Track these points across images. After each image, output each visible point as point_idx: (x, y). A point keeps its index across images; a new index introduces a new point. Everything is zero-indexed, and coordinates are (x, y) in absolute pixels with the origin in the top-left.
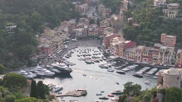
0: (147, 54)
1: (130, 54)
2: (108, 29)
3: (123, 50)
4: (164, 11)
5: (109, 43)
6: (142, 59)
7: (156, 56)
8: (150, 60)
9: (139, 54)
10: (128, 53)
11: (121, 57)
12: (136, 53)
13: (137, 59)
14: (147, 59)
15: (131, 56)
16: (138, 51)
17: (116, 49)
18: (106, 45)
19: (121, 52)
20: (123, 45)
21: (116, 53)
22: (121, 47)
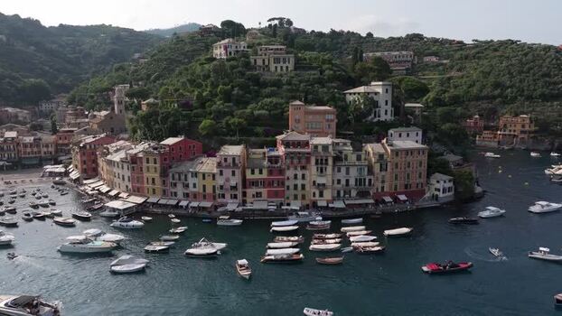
0: (265, 171)
1: (191, 181)
2: (85, 130)
3: (159, 170)
5: (93, 165)
6: (244, 194)
7: (300, 173)
8: (276, 194)
9: (233, 173)
10: (183, 177)
11: (153, 199)
12: (221, 173)
13: (223, 196)
14: (264, 191)
15: (199, 189)
16: (228, 167)
17: (129, 173)
18: (84, 170)
19: (153, 180)
20: (157, 151)
21: (130, 186)
22: (151, 159)
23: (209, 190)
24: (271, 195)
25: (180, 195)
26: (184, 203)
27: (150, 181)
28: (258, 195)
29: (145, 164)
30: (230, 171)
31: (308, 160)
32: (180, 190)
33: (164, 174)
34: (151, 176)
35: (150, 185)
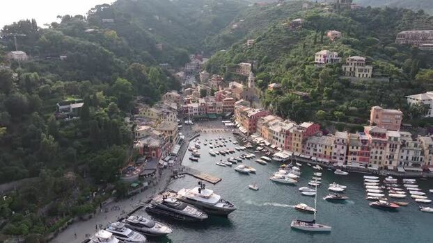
0: (359, 148)
1: (318, 148)
3: (301, 140)
4: (345, 69)
5: (254, 126)
6: (347, 158)
7: (379, 151)
8: (364, 160)
9: (343, 148)
10: (314, 146)
11: (297, 154)
12: (336, 147)
13: (335, 158)
14: (358, 158)
15: (322, 153)
16: (340, 144)
17: (284, 139)
18: (250, 129)
19: (297, 145)
20: (301, 131)
21: (283, 145)
22: (298, 135)
23: (328, 154)
24: (361, 159)
25: (311, 154)
26: (313, 158)
27: (295, 144)
28: (354, 159)
29: (293, 136)
30: (341, 147)
31: (385, 145)
32: (312, 151)
33: (304, 142)
34: (296, 142)
35: (295, 147)
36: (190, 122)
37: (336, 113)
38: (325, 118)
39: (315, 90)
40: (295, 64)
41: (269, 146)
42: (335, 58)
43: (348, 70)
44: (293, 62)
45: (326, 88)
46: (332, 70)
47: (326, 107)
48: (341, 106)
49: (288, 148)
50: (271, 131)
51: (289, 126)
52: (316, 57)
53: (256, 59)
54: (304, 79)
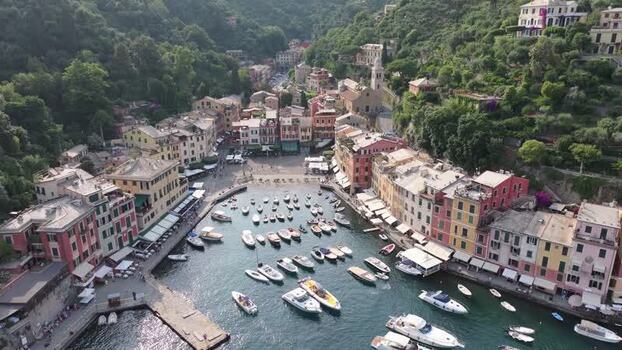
1: (524, 246)
2: (349, 118)
3: (476, 221)
4: (599, 36)
5: (366, 173)
6: (612, 283)
9: (602, 254)
10: (512, 239)
11: (462, 254)
12: (580, 249)
13: (576, 280)
15: (536, 260)
16: (592, 242)
17: (430, 214)
18: (356, 179)
19: (465, 232)
20: (476, 195)
21: (428, 228)
22: (467, 206)
23: (553, 265)
25: (503, 260)
26: (509, 273)
27: (460, 231)
29: (455, 209)
30: (597, 250)
32: (504, 254)
33: (484, 225)
34: (463, 224)
35: (459, 236)
36: (238, 157)
37: (577, 148)
38: (544, 160)
39: (519, 89)
40: (470, 38)
41: (395, 225)
42: (569, 14)
43: (606, 38)
44: (468, 34)
45: (546, 85)
46: (564, 41)
47: (546, 132)
48: (589, 130)
49: (440, 238)
50: (400, 189)
51: (446, 178)
52: (522, 16)
53: (395, 36)
54: (490, 65)
